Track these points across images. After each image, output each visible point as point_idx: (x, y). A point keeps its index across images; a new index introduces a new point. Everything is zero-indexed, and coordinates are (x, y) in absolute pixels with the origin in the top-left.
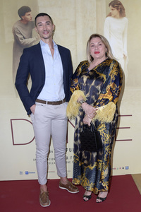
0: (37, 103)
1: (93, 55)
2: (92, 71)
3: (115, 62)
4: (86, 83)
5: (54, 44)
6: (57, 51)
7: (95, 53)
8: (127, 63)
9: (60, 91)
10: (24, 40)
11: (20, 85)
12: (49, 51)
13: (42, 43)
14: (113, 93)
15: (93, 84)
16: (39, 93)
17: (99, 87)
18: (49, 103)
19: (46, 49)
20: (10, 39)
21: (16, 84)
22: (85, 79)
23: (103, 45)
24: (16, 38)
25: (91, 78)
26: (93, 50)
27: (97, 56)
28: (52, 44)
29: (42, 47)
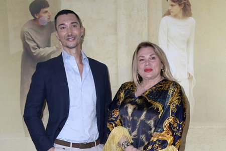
0: (56, 145)
1: (142, 74)
2: (140, 97)
3: (176, 84)
4: (132, 115)
5: (84, 57)
6: (87, 68)
7: (146, 70)
8: (193, 87)
9: (92, 126)
10: (38, 51)
11: (31, 118)
12: (76, 67)
13: (65, 54)
14: (173, 132)
15: (143, 117)
16: (59, 129)
17: (151, 123)
18: (75, 145)
19: (71, 64)
20: (18, 48)
21: (25, 116)
22: (130, 109)
23: (157, 59)
24: (26, 47)
25: (139, 108)
26: (142, 66)
27: (149, 75)
28: (80, 57)
29: (66, 61)
